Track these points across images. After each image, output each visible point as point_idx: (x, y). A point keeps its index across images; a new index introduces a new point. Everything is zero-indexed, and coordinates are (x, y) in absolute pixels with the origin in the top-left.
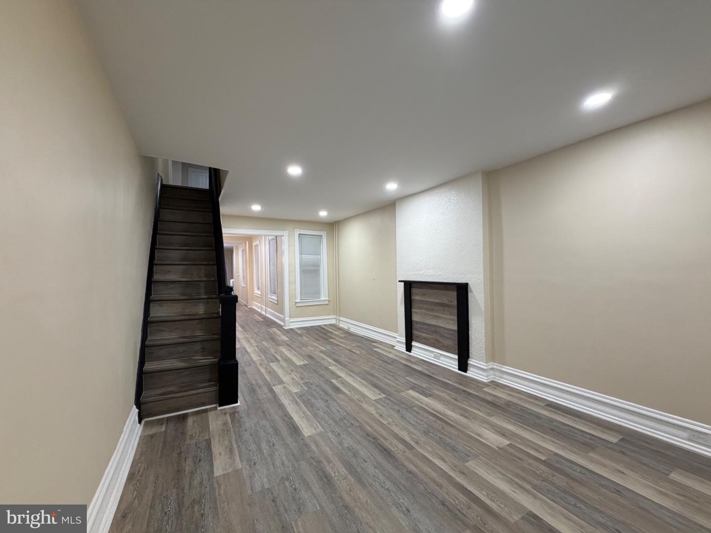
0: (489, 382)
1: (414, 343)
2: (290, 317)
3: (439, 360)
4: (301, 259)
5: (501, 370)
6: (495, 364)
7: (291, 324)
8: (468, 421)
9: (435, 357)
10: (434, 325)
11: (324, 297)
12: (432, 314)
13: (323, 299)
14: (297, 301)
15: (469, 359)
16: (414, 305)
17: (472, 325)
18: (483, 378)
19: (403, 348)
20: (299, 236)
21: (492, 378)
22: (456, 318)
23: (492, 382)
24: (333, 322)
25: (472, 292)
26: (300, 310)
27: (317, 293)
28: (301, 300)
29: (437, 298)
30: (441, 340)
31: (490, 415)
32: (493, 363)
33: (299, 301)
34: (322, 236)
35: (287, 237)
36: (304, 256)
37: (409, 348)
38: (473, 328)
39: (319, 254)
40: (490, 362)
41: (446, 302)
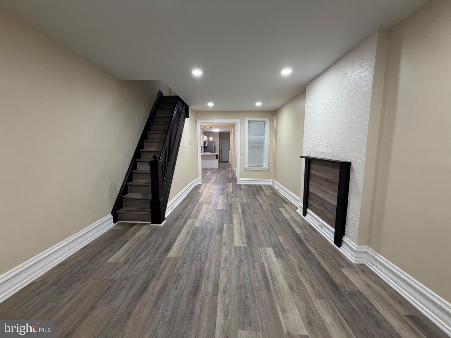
0: (358, 264)
1: (308, 210)
2: (240, 177)
3: (322, 229)
4: (249, 139)
5: (374, 257)
6: (370, 248)
7: (241, 182)
8: (290, 292)
9: (320, 226)
10: (322, 198)
11: (265, 166)
12: (322, 188)
13: (265, 167)
14: (245, 167)
15: (344, 236)
16: (312, 178)
17: (350, 205)
18: (352, 258)
19: (300, 211)
20: (249, 122)
21: (364, 261)
22: (336, 194)
23: (363, 265)
24: (271, 184)
25: (353, 172)
26: (247, 173)
27: (261, 162)
28: (248, 166)
29: (326, 175)
30: (326, 213)
31: (319, 296)
32: (367, 247)
33: (247, 167)
34: (266, 121)
35: (240, 123)
36: (252, 137)
37: (305, 213)
38: (351, 208)
39: (263, 135)
40: (365, 245)
41: (332, 179)
